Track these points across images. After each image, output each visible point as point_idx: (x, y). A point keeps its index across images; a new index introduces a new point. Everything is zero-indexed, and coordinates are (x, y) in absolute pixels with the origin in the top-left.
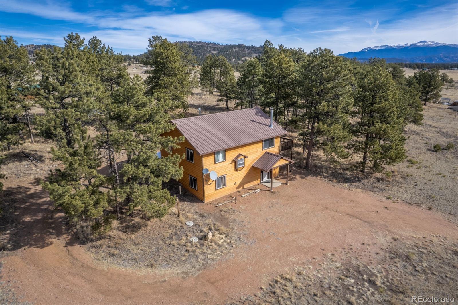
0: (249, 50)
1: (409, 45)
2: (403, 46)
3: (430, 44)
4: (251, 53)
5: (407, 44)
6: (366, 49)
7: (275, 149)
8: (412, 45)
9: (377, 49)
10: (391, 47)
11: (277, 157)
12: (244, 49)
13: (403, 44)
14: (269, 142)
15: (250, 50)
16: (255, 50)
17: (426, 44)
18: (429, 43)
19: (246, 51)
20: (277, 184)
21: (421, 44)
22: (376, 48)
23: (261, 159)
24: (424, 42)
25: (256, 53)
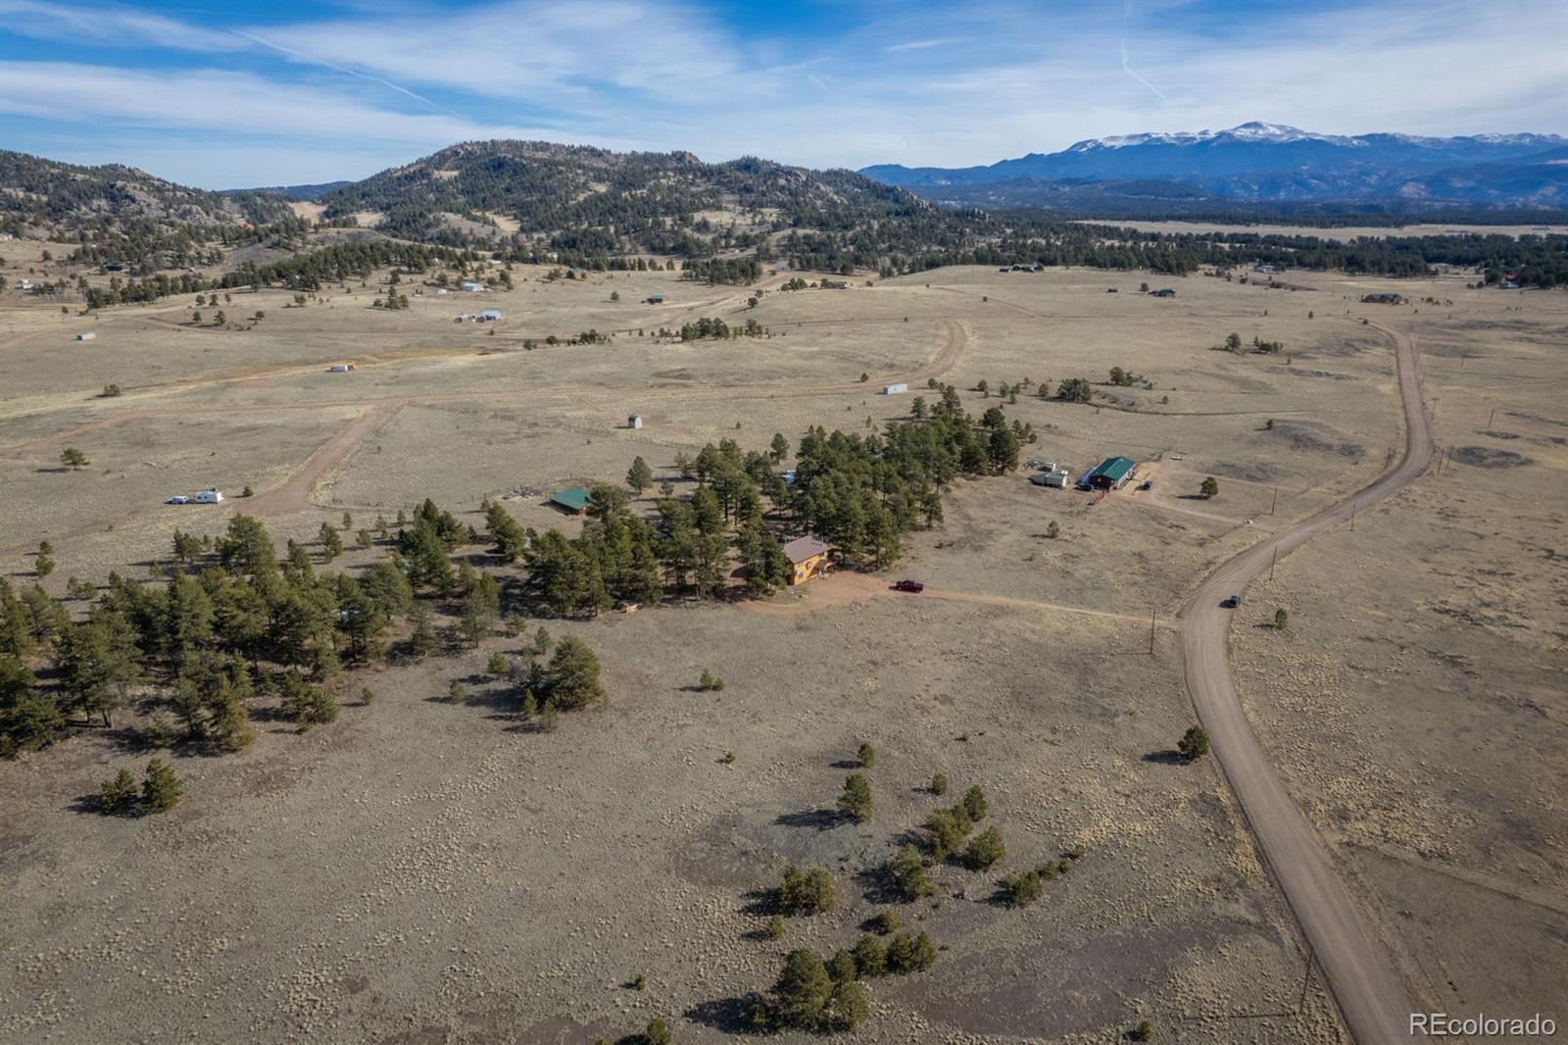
0: (709, 180)
1: (1212, 135)
2: (1194, 139)
3: (1273, 135)
4: (718, 192)
5: (1205, 133)
6: (1083, 144)
7: (824, 558)
8: (1221, 134)
9: (1118, 144)
10: (1159, 139)
11: (825, 562)
12: (695, 176)
13: (1194, 131)
14: (822, 554)
15: (714, 180)
16: (730, 182)
17: (1261, 132)
18: (1272, 130)
19: (701, 186)
20: (826, 575)
21: (1246, 133)
22: (1113, 143)
23: (819, 563)
24: (1257, 125)
25: (733, 193)
